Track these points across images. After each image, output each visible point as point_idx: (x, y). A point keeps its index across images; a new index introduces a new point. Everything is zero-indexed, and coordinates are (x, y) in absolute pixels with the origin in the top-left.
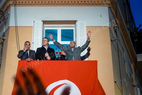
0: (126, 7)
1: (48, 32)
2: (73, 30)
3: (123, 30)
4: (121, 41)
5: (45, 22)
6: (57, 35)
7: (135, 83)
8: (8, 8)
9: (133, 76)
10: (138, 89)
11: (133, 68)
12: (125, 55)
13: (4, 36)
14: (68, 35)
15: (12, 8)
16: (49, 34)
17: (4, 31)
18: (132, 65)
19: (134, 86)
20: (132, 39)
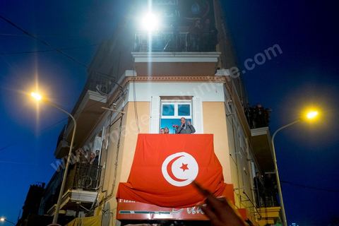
0: (240, 84)
1: (165, 108)
2: (189, 105)
3: (238, 106)
4: (235, 115)
5: (162, 98)
6: (173, 109)
7: (249, 157)
8: (127, 84)
9: (248, 151)
10: (252, 163)
11: (247, 142)
12: (239, 129)
13: (123, 111)
14: (185, 110)
15: (131, 84)
16: (167, 110)
17: (123, 105)
18: (246, 140)
19: (248, 160)
20: (246, 114)
